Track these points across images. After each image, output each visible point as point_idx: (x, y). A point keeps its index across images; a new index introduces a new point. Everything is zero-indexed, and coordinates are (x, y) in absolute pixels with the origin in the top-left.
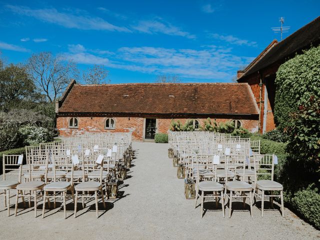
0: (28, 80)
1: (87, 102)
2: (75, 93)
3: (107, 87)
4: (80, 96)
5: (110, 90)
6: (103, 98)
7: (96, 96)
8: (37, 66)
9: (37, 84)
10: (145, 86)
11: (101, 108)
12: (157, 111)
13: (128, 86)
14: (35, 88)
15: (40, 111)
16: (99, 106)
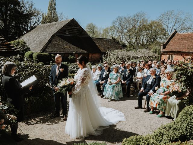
2: (174, 39)
4: (177, 41)
16: (187, 48)
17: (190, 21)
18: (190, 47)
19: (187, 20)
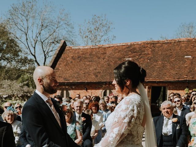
0: (11, 40)
1: (81, 70)
2: (65, 59)
3: (105, 49)
4: (72, 62)
5: (109, 52)
6: (99, 63)
7: (91, 61)
8: (19, 21)
9: (22, 46)
10: (153, 44)
11: (97, 76)
12: (167, 79)
13: (131, 45)
14: (20, 51)
15: (25, 83)
16: (94, 74)
17: (68, 27)
18: (100, 73)
19: (62, 23)
